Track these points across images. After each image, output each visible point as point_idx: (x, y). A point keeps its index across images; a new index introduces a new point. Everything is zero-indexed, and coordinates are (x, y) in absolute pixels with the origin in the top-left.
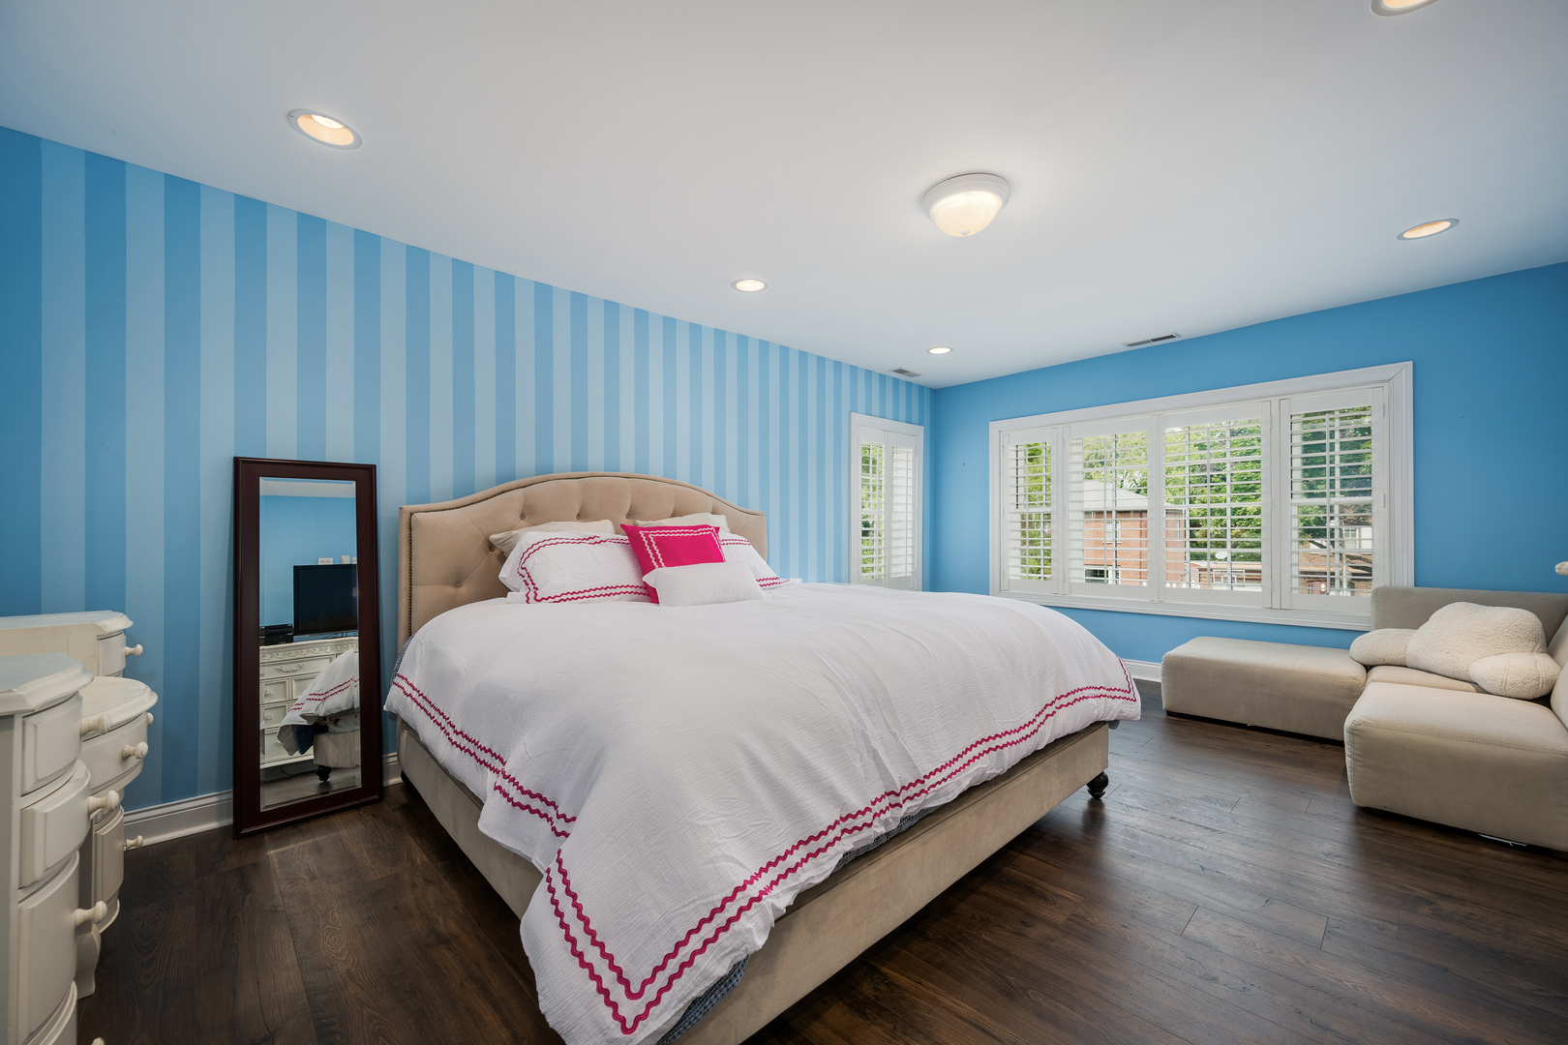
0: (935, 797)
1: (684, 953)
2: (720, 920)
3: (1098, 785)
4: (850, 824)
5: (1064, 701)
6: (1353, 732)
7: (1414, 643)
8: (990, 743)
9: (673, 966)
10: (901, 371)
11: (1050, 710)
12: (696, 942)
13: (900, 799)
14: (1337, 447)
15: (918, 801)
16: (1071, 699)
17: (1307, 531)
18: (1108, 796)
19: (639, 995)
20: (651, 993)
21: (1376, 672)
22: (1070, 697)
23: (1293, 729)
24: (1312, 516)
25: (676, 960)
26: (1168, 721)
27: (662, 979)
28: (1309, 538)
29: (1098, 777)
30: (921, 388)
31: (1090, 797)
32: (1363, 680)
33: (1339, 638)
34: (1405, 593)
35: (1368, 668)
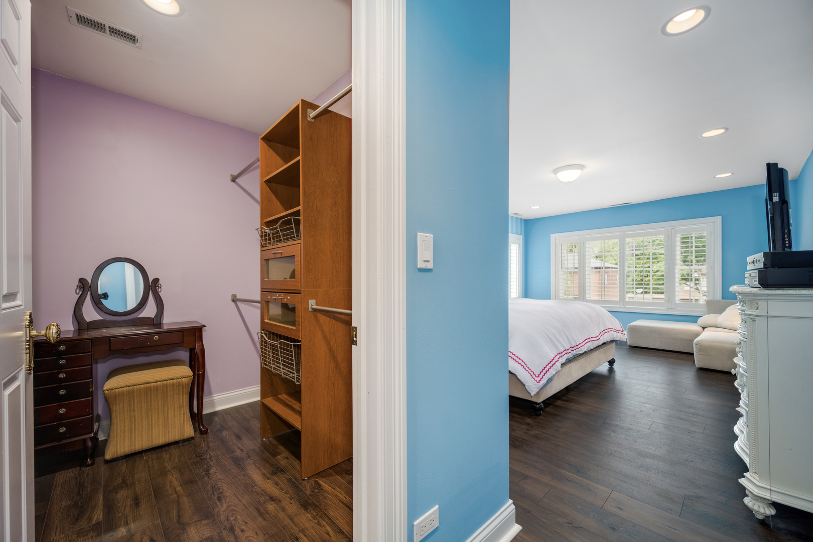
0: (580, 351)
1: (546, 369)
2: (552, 363)
3: (611, 362)
4: (566, 352)
5: (606, 331)
6: (696, 344)
7: (720, 319)
8: (590, 339)
9: (544, 372)
10: (516, 214)
11: (602, 334)
12: (548, 367)
13: (574, 349)
14: (694, 247)
15: (577, 350)
16: (608, 331)
17: (683, 279)
18: (615, 366)
19: (538, 377)
20: (541, 376)
21: (706, 329)
22: (607, 330)
23: (676, 350)
24: (685, 273)
25: (545, 371)
26: (629, 349)
27: (542, 374)
28: (684, 282)
29: (612, 359)
30: (521, 219)
31: (609, 366)
32: (701, 332)
33: (694, 319)
34: (719, 301)
35: (704, 328)
